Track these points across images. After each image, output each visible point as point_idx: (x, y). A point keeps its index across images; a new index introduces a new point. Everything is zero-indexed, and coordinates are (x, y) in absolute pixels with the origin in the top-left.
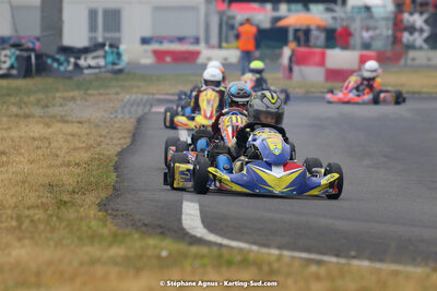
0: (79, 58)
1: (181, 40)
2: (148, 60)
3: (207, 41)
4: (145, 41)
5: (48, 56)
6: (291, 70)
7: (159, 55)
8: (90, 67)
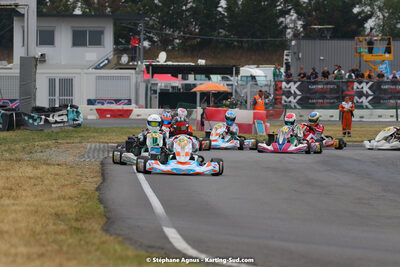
0: (49, 116)
1: (117, 101)
2: (93, 116)
3: (137, 103)
4: (90, 102)
5: (26, 115)
6: (202, 124)
7: (102, 113)
8: (56, 122)
